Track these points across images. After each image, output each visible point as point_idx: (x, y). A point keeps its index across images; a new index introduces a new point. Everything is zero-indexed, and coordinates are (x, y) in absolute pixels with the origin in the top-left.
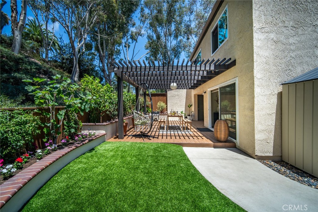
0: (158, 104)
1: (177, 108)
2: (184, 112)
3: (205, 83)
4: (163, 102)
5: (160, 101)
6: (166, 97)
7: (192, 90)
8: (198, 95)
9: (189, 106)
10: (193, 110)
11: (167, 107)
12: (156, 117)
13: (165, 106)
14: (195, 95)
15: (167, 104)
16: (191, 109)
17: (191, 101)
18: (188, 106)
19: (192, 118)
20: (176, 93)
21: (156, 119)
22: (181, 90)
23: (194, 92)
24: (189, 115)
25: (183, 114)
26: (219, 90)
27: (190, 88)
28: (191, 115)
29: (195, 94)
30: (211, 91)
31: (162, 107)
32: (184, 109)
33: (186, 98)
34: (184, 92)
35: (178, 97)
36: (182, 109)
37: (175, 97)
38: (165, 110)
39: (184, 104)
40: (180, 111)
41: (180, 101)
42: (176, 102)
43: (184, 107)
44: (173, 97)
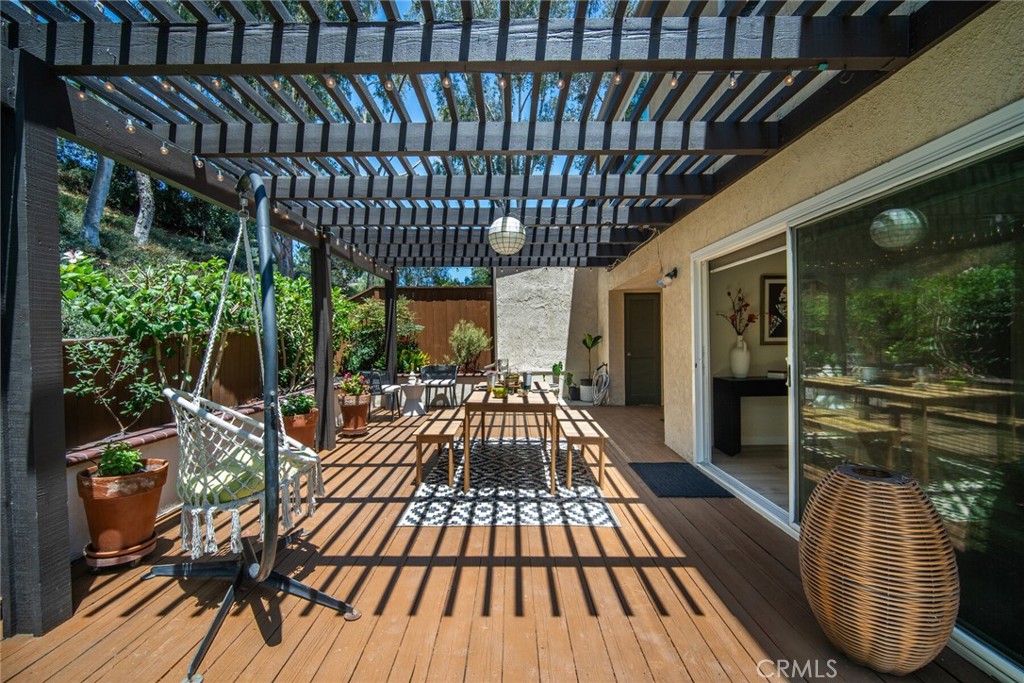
0: (456, 332)
1: (538, 350)
2: (564, 368)
3: (675, 226)
4: (478, 326)
5: (462, 321)
6: (488, 303)
7: (603, 271)
8: (626, 295)
9: (589, 343)
10: (607, 361)
11: (493, 344)
12: (441, 391)
13: (485, 342)
14: (612, 293)
15: (492, 333)
16: (597, 356)
17: (596, 320)
18: (584, 342)
19: (601, 395)
20: (533, 286)
21: (443, 397)
22: (553, 271)
23: (609, 281)
24: (588, 382)
25: (562, 373)
26: (789, 248)
27: (591, 262)
28: (594, 382)
29: (612, 286)
30: (712, 264)
31: (469, 344)
32: (564, 353)
33: (572, 307)
34: (565, 281)
35: (543, 305)
36: (558, 353)
37: (529, 302)
38: (482, 357)
39: (567, 335)
40: (548, 361)
41: (551, 318)
42: (531, 324)
43: (566, 346)
44: (519, 301)
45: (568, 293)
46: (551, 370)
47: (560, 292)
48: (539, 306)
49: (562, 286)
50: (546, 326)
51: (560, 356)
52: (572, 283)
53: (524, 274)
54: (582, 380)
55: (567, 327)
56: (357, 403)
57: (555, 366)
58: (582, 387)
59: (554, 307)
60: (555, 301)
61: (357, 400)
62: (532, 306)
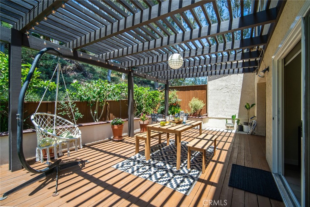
1: (225, 109)
2: (237, 117)
4: (200, 99)
6: (206, 91)
7: (255, 75)
10: (256, 115)
11: (206, 106)
13: (203, 105)
15: (206, 102)
18: (246, 106)
19: (252, 129)
20: (224, 84)
23: (257, 79)
24: (247, 124)
25: (236, 119)
28: (250, 124)
32: (238, 111)
33: (242, 92)
34: (238, 81)
35: (228, 91)
36: (234, 111)
37: (222, 90)
38: (202, 111)
39: (239, 103)
40: (230, 114)
41: (232, 96)
42: (223, 99)
43: (238, 108)
44: (217, 90)
45: (239, 86)
46: (231, 118)
47: (236, 85)
48: (226, 91)
49: (237, 83)
50: (229, 99)
51: (236, 112)
52: (242, 82)
53: (220, 79)
54: (244, 123)
55: (239, 100)
56: (143, 123)
57: (233, 116)
58: (244, 126)
59: (233, 92)
60: (234, 89)
61: (143, 122)
62: (223, 91)
